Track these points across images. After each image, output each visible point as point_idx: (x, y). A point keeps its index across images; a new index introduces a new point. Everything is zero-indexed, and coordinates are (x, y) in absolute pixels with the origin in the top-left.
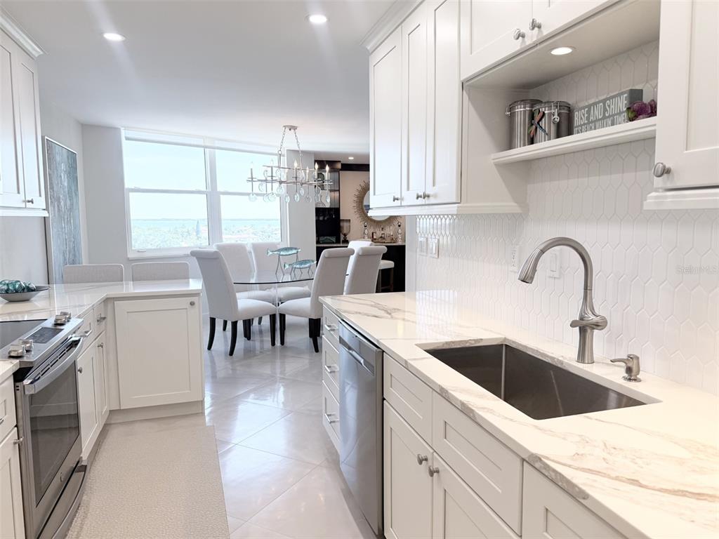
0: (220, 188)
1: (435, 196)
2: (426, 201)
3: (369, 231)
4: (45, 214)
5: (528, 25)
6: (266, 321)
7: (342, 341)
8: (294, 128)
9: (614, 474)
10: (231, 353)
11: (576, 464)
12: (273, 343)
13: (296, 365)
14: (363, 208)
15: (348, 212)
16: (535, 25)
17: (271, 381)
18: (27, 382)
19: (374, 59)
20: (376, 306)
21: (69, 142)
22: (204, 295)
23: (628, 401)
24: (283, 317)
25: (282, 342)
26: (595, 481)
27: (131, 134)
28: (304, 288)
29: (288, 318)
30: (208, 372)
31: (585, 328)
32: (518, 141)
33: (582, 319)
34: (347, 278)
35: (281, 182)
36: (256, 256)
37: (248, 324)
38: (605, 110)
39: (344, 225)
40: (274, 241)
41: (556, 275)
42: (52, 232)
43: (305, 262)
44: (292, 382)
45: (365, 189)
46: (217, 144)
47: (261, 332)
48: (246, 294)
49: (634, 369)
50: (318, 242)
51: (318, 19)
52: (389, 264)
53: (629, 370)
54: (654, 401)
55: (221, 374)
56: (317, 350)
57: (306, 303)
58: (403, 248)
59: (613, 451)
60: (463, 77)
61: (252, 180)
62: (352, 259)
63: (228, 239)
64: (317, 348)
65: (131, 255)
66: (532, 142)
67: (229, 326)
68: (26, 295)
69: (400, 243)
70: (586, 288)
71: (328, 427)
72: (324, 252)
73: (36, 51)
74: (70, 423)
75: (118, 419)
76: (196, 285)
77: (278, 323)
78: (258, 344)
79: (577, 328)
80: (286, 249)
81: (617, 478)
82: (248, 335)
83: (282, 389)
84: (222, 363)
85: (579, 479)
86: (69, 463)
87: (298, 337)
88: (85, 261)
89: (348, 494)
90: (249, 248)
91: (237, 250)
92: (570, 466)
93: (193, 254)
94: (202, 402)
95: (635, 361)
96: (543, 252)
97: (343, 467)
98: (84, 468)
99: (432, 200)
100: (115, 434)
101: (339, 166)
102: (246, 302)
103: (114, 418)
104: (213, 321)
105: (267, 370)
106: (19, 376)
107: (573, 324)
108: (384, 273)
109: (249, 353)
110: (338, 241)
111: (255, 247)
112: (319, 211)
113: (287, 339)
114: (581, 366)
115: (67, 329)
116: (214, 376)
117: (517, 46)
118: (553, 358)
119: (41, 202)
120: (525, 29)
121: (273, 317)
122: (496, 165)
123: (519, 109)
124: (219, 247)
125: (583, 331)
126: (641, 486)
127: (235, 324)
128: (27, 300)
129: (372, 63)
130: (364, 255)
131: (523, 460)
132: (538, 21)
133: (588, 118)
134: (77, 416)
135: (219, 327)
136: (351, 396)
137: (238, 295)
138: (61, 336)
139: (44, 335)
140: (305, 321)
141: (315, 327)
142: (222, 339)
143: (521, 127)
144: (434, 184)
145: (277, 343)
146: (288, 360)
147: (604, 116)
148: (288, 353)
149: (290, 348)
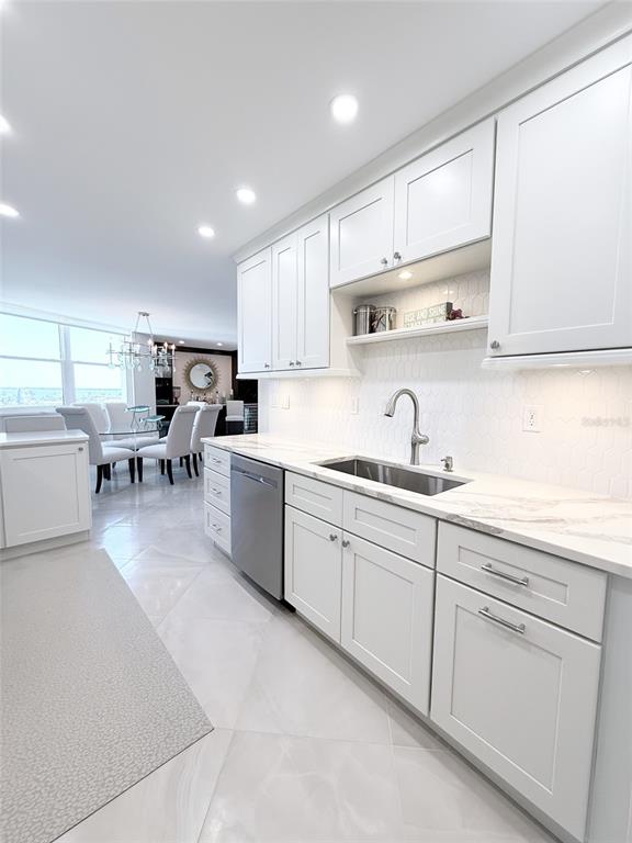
0: (73, 358)
3: (195, 396)
5: (392, 255)
6: (126, 464)
7: (234, 468)
8: (146, 315)
10: (98, 491)
12: (133, 481)
14: (190, 379)
15: (179, 381)
16: (397, 256)
19: (241, 269)
24: (140, 460)
25: (140, 479)
29: (145, 461)
32: (361, 330)
34: (194, 428)
35: (136, 355)
36: (110, 414)
38: (429, 314)
39: (175, 391)
43: (155, 418)
46: (71, 322)
47: (121, 472)
48: (106, 443)
49: (450, 464)
50: (157, 403)
51: (206, 232)
53: (447, 465)
54: (470, 481)
57: (162, 448)
60: (332, 285)
61: (111, 352)
62: (198, 413)
66: (372, 330)
70: (415, 420)
77: (136, 465)
80: (139, 407)
84: (92, 499)
87: (151, 475)
90: (103, 408)
95: (450, 460)
96: (398, 397)
102: (109, 450)
105: (127, 502)
110: (171, 403)
112: (158, 380)
113: (145, 477)
117: (380, 268)
120: (390, 258)
121: (131, 461)
122: (348, 345)
123: (362, 311)
125: (413, 446)
129: (240, 271)
131: (438, 519)
132: (400, 254)
133: (414, 318)
137: (102, 444)
143: (364, 322)
144: (305, 354)
145: (137, 481)
146: (145, 493)
147: (428, 318)
148: (144, 488)
149: (146, 485)
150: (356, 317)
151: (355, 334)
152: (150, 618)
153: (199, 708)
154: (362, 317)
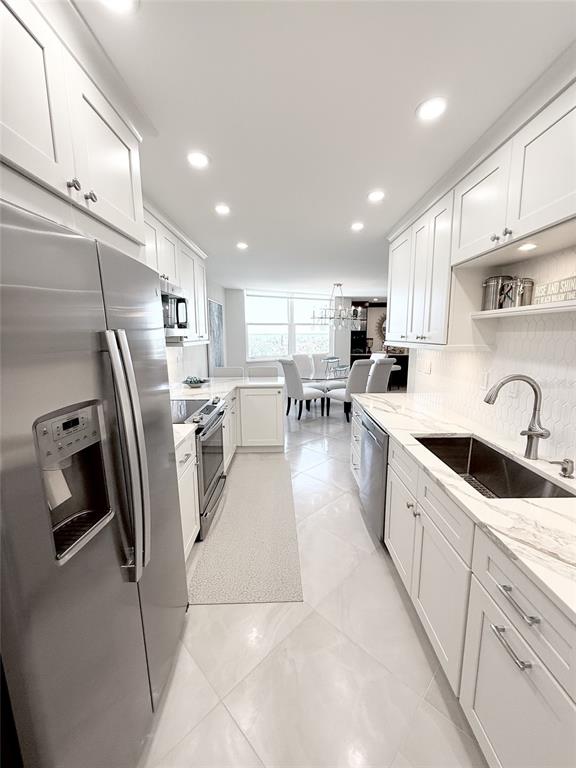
0: (295, 322)
1: (429, 338)
2: (423, 341)
4: (208, 342)
5: (502, 231)
6: (319, 401)
7: (363, 424)
8: (339, 285)
9: (539, 547)
10: (299, 418)
11: (511, 535)
12: (323, 414)
13: (335, 428)
14: (382, 331)
15: (372, 333)
16: (507, 232)
17: (320, 437)
18: (201, 434)
19: (392, 247)
20: (386, 403)
21: (219, 299)
22: (285, 388)
23: (560, 493)
24: (328, 400)
25: (328, 414)
26: (524, 549)
27: (250, 293)
28: (342, 382)
29: (331, 400)
30: (286, 429)
31: (531, 437)
32: (490, 305)
33: (530, 430)
34: (369, 378)
35: (331, 318)
36: (314, 362)
37: (308, 402)
38: (560, 288)
39: (369, 341)
40: (324, 352)
41: (514, 395)
42: (210, 349)
43: (343, 367)
44: (333, 439)
45: (384, 319)
46: (295, 296)
47: (315, 406)
48: (307, 384)
49: (569, 469)
50: (352, 352)
51: (357, 226)
52: (398, 368)
53: (564, 470)
55: (293, 430)
56: (348, 421)
57: (342, 392)
58: (407, 357)
59: (541, 530)
61: (314, 316)
62: (373, 366)
63: (299, 352)
64: (348, 420)
65: (248, 360)
66: (501, 306)
67: (298, 402)
68: (199, 385)
69: (405, 354)
70: (535, 409)
71: (354, 472)
72: (356, 362)
73: (204, 256)
74: (219, 451)
75: (240, 451)
76: (281, 381)
77: (326, 403)
78: (314, 414)
79: (526, 437)
80: (332, 358)
81: (541, 550)
82: (308, 408)
83: (326, 442)
84: (294, 424)
85: (512, 546)
86: (218, 474)
87: (338, 412)
88: (225, 366)
89: (363, 512)
91: (304, 358)
92: (507, 535)
93: (280, 361)
94: (283, 446)
95: (570, 464)
97: (361, 495)
98: (225, 477)
99: (427, 341)
100: (239, 458)
101: (367, 304)
102: (308, 390)
103: (239, 450)
104: (289, 399)
105: (318, 430)
106: (198, 431)
107: (523, 434)
108: (394, 374)
109: (309, 419)
110: (365, 352)
111: (314, 356)
112: (354, 333)
113: (330, 412)
114: (527, 460)
115: (219, 405)
116: (289, 431)
117: (493, 245)
118: (506, 453)
119: (206, 336)
120: (500, 234)
121: (323, 400)
122: (474, 320)
123: (493, 283)
124: (294, 357)
125: (530, 438)
126: (559, 558)
127: (301, 402)
128: (199, 387)
129: (391, 249)
130: (381, 364)
131: (475, 524)
132: (509, 229)
133: (546, 292)
134: (222, 447)
135: (293, 402)
136: (369, 451)
137: (303, 384)
138: (216, 410)
139: (209, 409)
140: (342, 403)
141: (348, 407)
142: (294, 409)
143: (493, 296)
144: (429, 330)
145: (325, 415)
146: (331, 426)
147: (559, 292)
148: (331, 421)
149: (333, 418)
150: (486, 289)
151: (483, 309)
152: (297, 516)
153: (300, 584)
154: (492, 290)
